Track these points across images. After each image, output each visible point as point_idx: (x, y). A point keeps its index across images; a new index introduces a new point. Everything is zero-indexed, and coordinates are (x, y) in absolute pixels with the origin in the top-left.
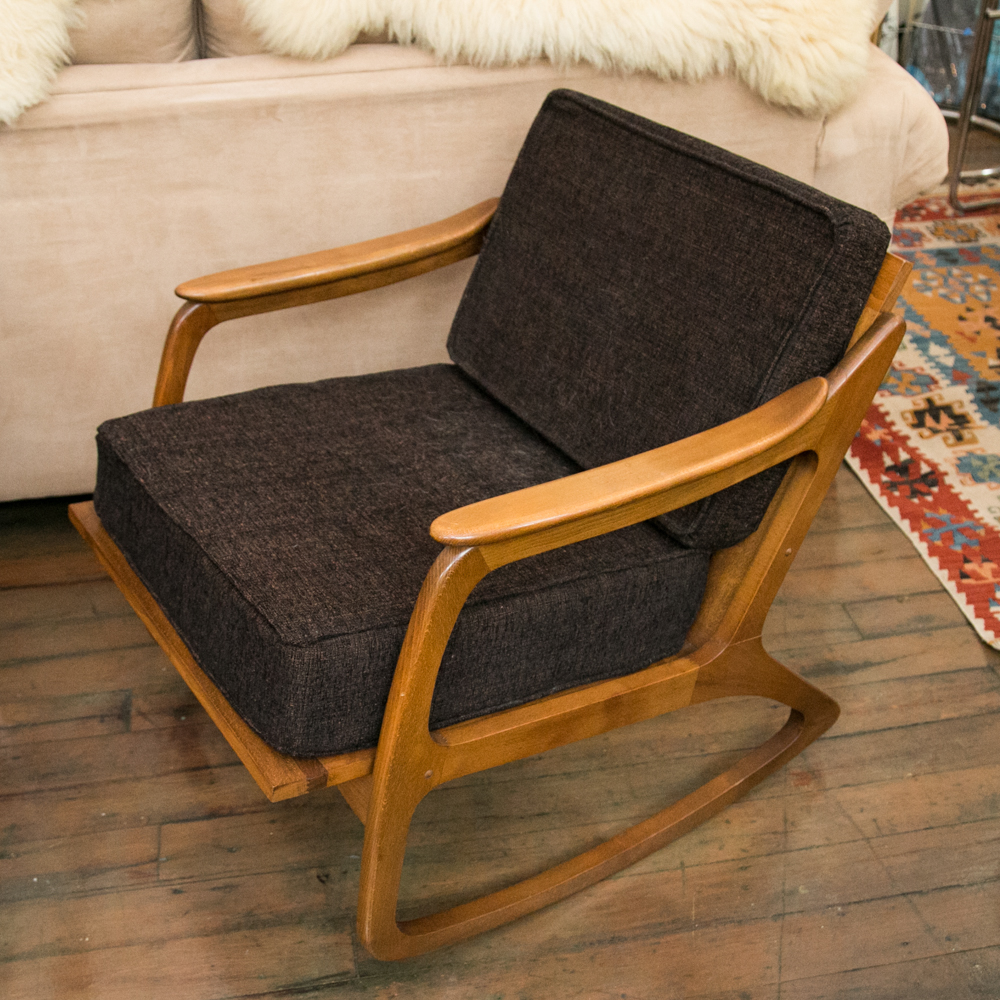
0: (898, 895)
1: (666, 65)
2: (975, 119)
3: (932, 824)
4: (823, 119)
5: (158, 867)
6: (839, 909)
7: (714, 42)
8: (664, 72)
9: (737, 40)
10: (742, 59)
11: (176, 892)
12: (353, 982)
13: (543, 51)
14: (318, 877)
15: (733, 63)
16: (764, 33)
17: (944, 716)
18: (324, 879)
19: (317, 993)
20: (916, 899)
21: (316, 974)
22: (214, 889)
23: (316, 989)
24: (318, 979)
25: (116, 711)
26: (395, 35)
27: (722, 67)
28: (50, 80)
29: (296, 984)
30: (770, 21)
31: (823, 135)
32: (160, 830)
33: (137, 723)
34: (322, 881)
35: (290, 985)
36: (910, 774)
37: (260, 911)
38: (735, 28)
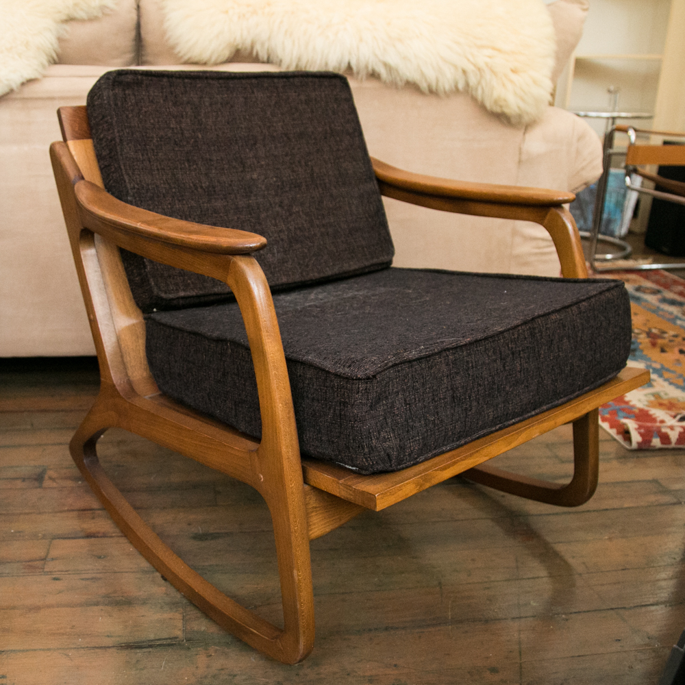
0: (608, 609)
1: (426, 80)
2: (600, 236)
3: (628, 567)
4: (524, 128)
5: (45, 563)
6: (563, 616)
7: (456, 67)
8: (424, 86)
9: (470, 68)
10: (473, 81)
11: (55, 579)
12: (179, 644)
13: (349, 64)
14: (162, 577)
15: (467, 84)
16: (487, 64)
17: (626, 506)
19: (151, 649)
20: (621, 612)
21: (152, 637)
22: (82, 579)
23: (151, 646)
24: (152, 641)
25: (35, 477)
26: (257, 55)
27: (461, 86)
28: (44, 66)
29: (135, 643)
30: (490, 57)
31: (524, 140)
32: (51, 542)
33: (47, 483)
34: (165, 580)
35: (131, 643)
36: (606, 538)
37: (116, 595)
38: (469, 60)
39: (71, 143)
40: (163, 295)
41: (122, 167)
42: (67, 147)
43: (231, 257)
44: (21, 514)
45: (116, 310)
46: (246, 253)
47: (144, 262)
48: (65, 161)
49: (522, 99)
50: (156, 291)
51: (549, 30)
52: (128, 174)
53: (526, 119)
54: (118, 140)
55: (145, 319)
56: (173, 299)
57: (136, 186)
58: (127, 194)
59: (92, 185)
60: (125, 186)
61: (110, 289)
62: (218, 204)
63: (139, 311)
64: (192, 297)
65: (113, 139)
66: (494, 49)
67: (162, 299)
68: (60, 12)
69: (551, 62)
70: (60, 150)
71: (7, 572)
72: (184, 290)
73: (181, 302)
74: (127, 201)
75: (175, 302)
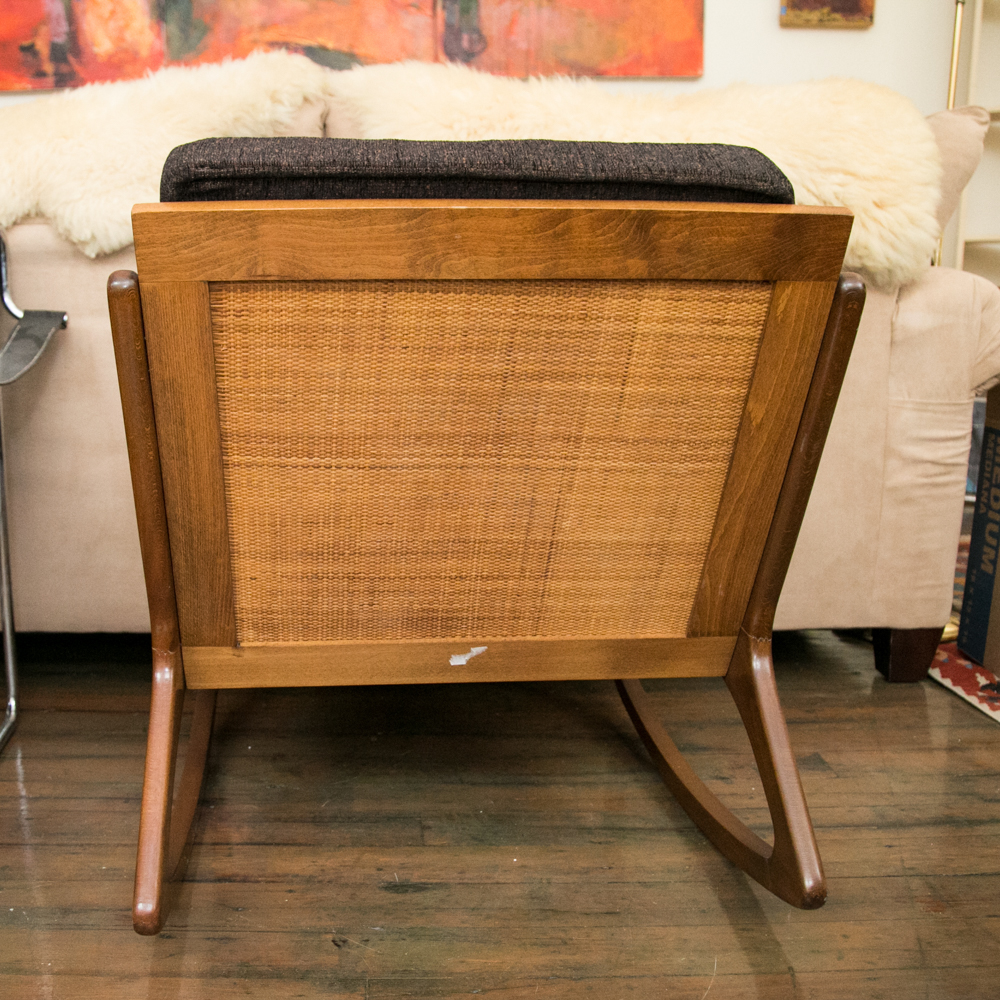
4: (897, 291)
14: (333, 941)
16: (835, 194)
18: (340, 943)
22: (209, 939)
30: (841, 185)
31: (897, 310)
34: (338, 946)
37: (257, 963)
38: (809, 190)
44: (118, 845)
49: (893, 247)
51: (930, 147)
53: (900, 277)
66: (847, 173)
68: (214, 129)
69: (935, 194)
71: (91, 922)
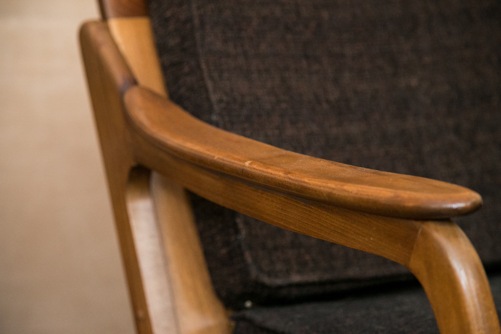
39: (115, 25)
40: (266, 280)
41: (204, 66)
42: (107, 29)
43: (417, 224)
45: (183, 304)
46: (443, 217)
47: (235, 225)
48: (107, 53)
50: (254, 273)
52: (212, 78)
54: (196, 22)
55: (232, 318)
56: (280, 287)
57: (225, 98)
58: (211, 110)
59: (150, 94)
60: (208, 99)
61: (174, 266)
62: (354, 129)
63: (219, 306)
64: (313, 284)
65: (189, 20)
67: (263, 286)
70: (96, 34)
72: (299, 272)
73: (295, 292)
74: (210, 122)
75: (284, 292)
